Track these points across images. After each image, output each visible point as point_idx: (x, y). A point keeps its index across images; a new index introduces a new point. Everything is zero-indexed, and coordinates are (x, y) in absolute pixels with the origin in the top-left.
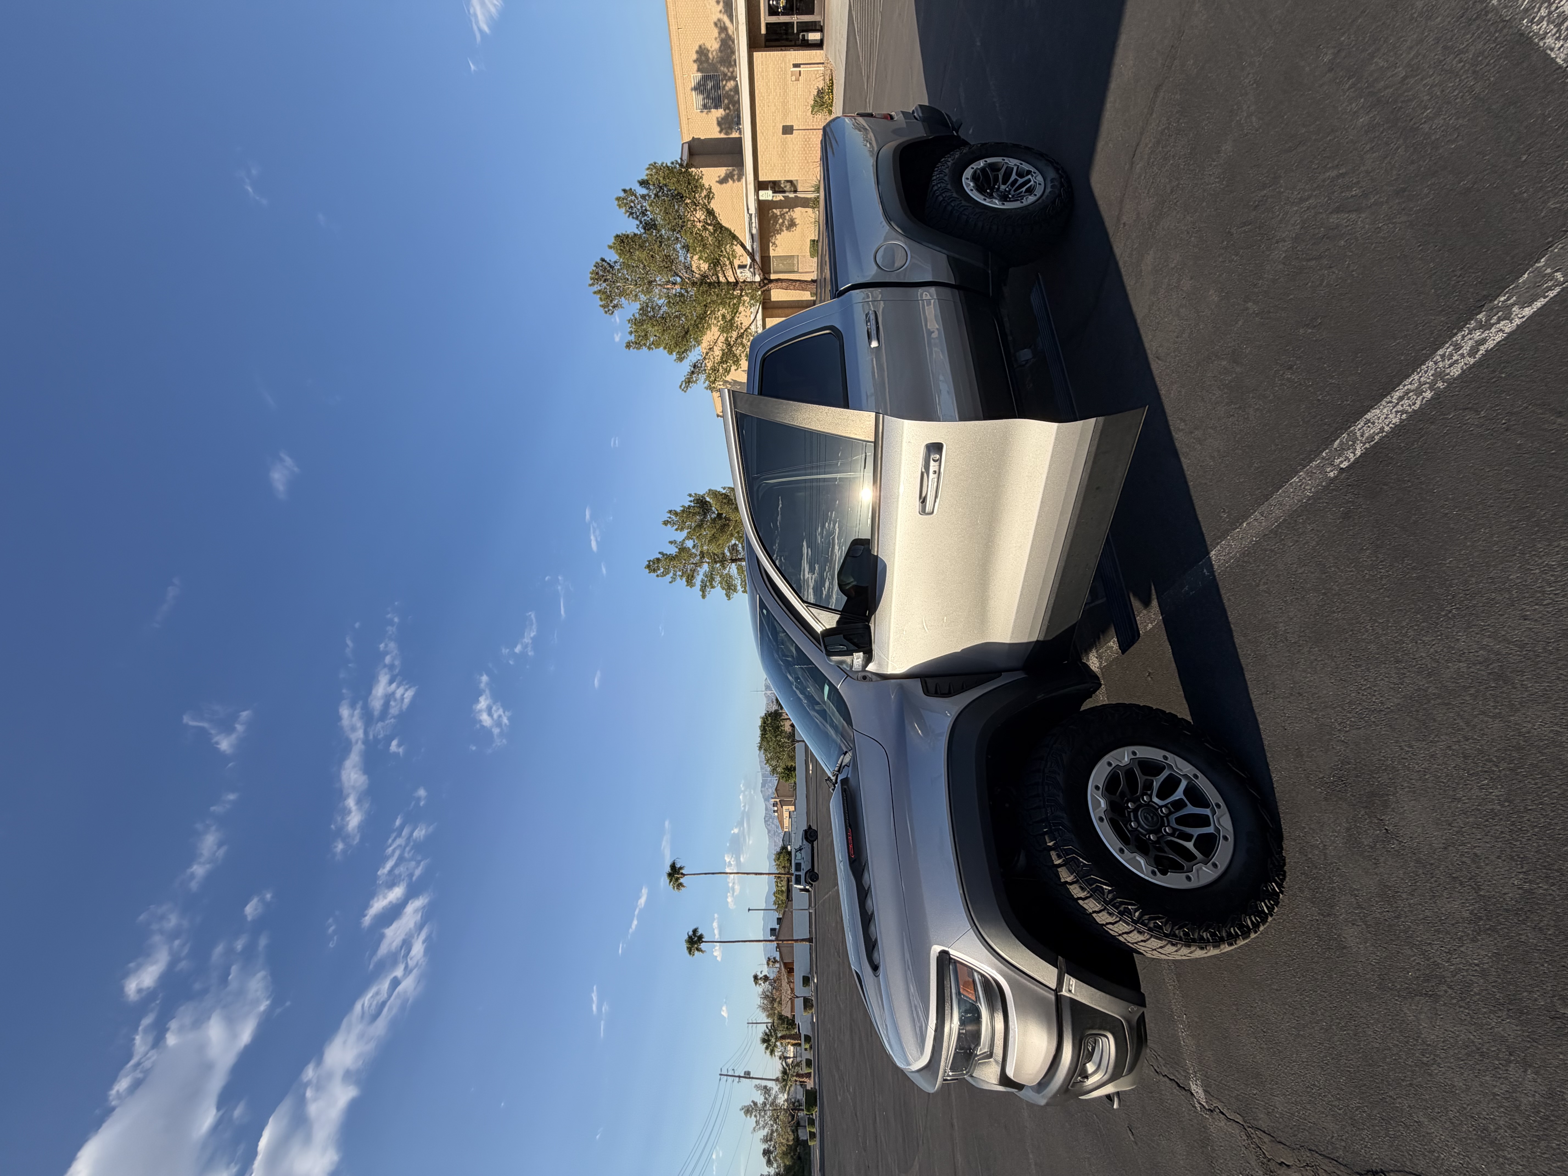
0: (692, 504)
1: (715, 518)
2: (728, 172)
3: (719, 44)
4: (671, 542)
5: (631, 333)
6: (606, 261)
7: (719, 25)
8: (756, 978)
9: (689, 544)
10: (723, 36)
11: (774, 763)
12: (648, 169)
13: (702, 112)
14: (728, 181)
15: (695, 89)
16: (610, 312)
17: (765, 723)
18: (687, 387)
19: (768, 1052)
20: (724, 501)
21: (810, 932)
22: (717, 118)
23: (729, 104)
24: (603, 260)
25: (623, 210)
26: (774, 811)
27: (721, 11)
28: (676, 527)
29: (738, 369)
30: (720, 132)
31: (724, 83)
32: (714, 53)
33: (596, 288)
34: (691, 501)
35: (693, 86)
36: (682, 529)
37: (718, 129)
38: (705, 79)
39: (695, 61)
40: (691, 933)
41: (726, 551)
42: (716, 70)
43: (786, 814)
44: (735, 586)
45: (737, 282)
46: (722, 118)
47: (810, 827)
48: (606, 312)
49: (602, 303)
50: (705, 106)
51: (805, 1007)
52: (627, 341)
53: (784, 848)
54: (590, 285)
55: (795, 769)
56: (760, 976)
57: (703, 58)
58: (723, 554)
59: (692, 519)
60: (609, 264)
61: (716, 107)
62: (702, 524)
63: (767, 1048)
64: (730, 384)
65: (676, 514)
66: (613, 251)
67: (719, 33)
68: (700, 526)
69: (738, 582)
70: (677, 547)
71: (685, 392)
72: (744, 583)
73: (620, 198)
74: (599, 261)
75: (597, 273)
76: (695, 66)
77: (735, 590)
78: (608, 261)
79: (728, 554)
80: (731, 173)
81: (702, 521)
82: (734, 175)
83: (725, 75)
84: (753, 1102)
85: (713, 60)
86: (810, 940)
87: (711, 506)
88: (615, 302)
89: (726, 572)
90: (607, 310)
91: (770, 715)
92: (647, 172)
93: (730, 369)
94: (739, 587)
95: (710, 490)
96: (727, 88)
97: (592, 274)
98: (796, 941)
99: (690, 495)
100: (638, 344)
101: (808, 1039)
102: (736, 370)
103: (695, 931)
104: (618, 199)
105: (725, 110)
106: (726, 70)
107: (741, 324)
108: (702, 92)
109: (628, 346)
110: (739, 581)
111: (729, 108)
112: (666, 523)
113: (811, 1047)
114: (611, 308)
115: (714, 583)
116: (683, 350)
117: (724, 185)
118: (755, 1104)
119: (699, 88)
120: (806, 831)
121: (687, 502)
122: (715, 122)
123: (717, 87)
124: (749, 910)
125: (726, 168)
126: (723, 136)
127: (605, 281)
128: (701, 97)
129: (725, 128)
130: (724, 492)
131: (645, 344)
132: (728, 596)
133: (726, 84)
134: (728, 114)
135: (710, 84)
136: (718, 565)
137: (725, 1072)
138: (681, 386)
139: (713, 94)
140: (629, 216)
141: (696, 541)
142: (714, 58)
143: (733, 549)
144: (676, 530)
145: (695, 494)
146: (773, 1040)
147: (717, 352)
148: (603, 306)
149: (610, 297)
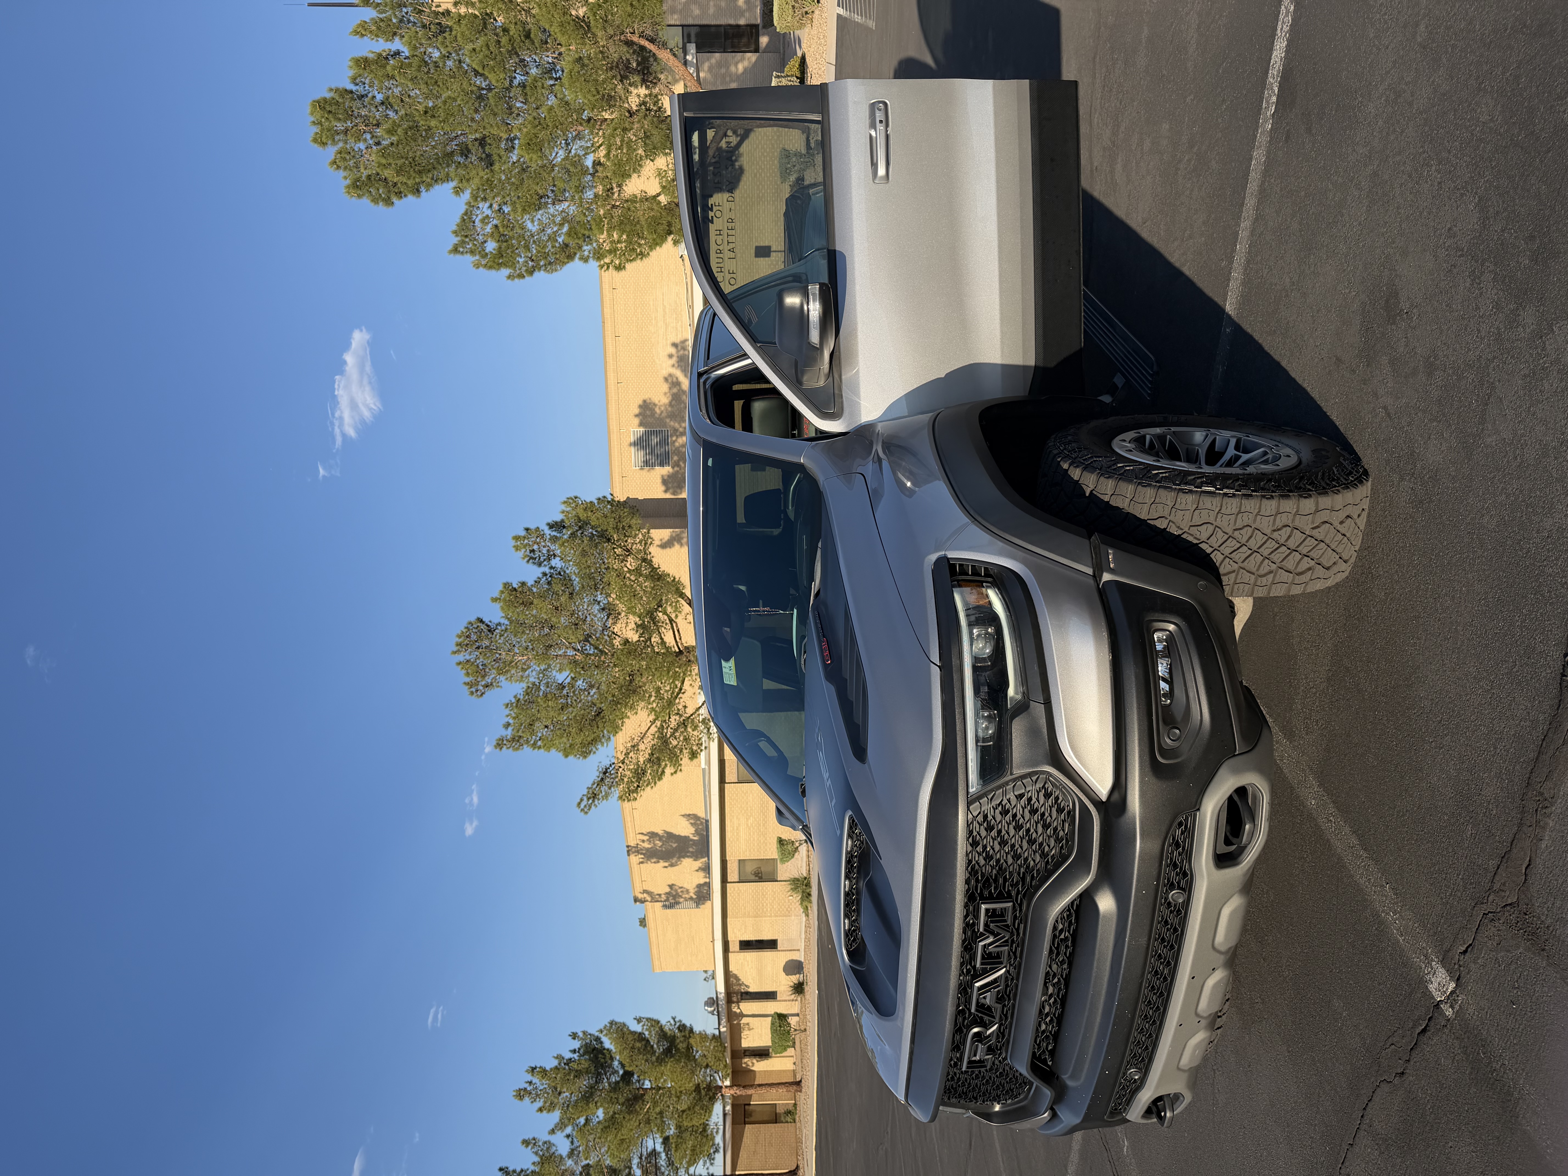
0: (576, 1056)
1: (617, 1083)
2: (674, 535)
3: (670, 398)
4: (526, 1143)
5: (507, 725)
7: (670, 381)
9: (562, 1146)
10: (675, 390)
12: (565, 502)
13: (641, 469)
14: (673, 545)
15: (634, 444)
16: (479, 693)
18: (590, 807)
20: (638, 1045)
22: (662, 476)
23: (679, 461)
24: (481, 621)
25: (521, 553)
27: (673, 366)
28: (539, 1104)
29: (675, 772)
30: (666, 491)
31: (674, 438)
32: (662, 408)
33: (463, 657)
34: (574, 1051)
35: (632, 440)
36: (551, 1107)
37: (663, 488)
38: (648, 434)
39: (636, 416)
42: (665, 425)
45: (681, 652)
46: (668, 476)
48: (472, 693)
49: (468, 680)
50: (646, 463)
52: (498, 737)
54: (455, 653)
57: (648, 413)
59: (574, 1083)
60: (488, 626)
61: (662, 464)
62: (592, 1094)
64: (660, 840)
65: (544, 1072)
66: (497, 606)
67: (670, 388)
68: (588, 1097)
70: (536, 1153)
71: (586, 813)
73: (519, 537)
74: (472, 618)
75: (467, 638)
76: (636, 421)
78: (487, 621)
80: (677, 535)
81: (592, 1088)
82: (682, 538)
83: (676, 430)
85: (661, 414)
87: (612, 1059)
88: (488, 680)
90: (474, 690)
92: (563, 507)
93: (663, 772)
95: (612, 1023)
96: (677, 444)
97: (460, 637)
99: (574, 1036)
100: (516, 741)
102: (672, 774)
104: (516, 538)
105: (673, 468)
106: (677, 425)
107: (685, 707)
108: (643, 448)
109: (500, 745)
111: (678, 466)
112: (521, 1094)
114: (481, 688)
116: (589, 739)
117: (668, 549)
119: (640, 443)
121: (567, 1048)
122: (659, 481)
123: (664, 442)
125: (671, 530)
126: (668, 496)
127: (478, 648)
128: (641, 453)
129: (673, 487)
131: (527, 742)
133: (676, 440)
134: (678, 471)
135: (655, 440)
138: (579, 804)
139: (658, 451)
140: (528, 561)
141: (576, 1144)
142: (662, 412)
144: (540, 1110)
145: (584, 1033)
147: (646, 747)
148: (470, 685)
149: (481, 671)
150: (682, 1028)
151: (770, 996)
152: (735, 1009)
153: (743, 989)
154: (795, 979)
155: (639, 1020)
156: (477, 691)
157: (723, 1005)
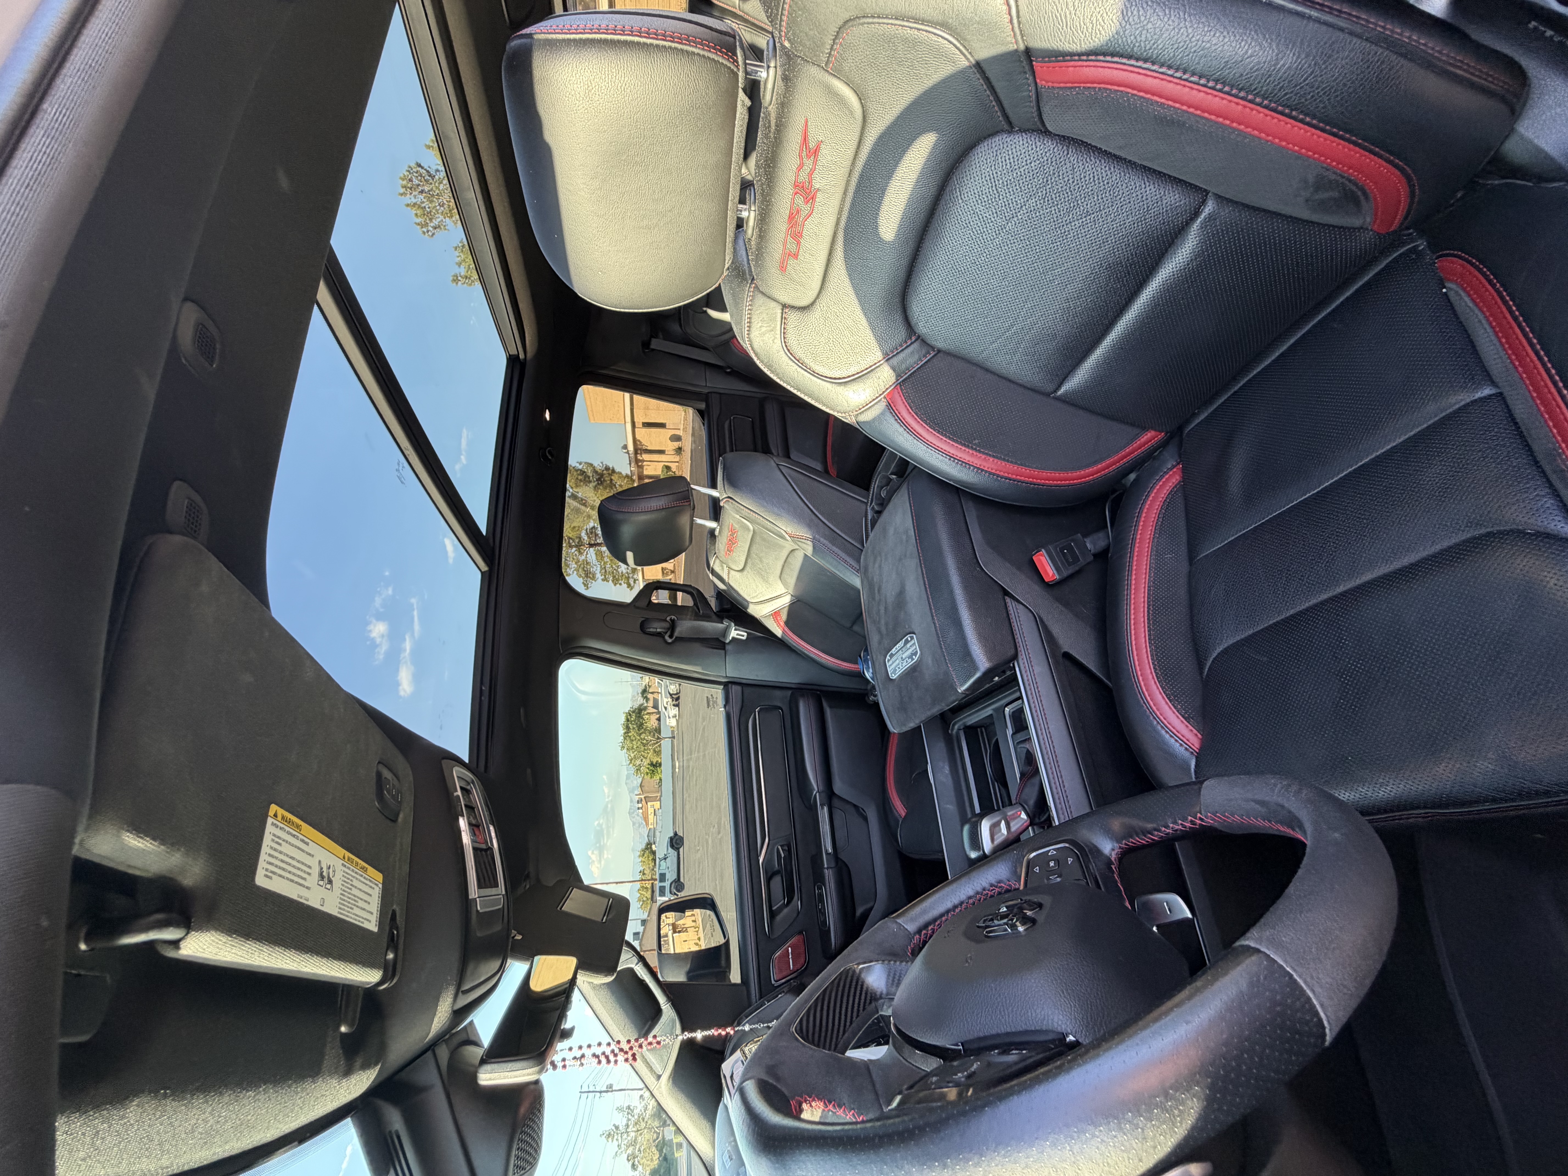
5: (458, 264)
6: (422, 168)
11: (638, 762)
16: (430, 233)
17: (628, 720)
20: (580, 477)
24: (419, 165)
26: (638, 808)
33: (410, 199)
41: (583, 534)
43: (651, 811)
44: (594, 575)
47: (676, 834)
49: (419, 220)
52: (453, 273)
53: (649, 845)
54: (402, 194)
55: (660, 765)
58: (580, 538)
60: (428, 171)
66: (433, 156)
69: (597, 570)
74: (413, 165)
75: (411, 180)
77: (594, 578)
78: (425, 167)
79: (586, 538)
84: (614, 1125)
89: (583, 557)
90: (425, 229)
91: (633, 712)
94: (598, 575)
97: (404, 179)
100: (468, 278)
109: (456, 280)
110: (599, 568)
114: (431, 228)
118: (617, 1128)
120: (671, 839)
127: (422, 192)
130: (580, 467)
136: (574, 549)
143: (592, 533)
148: (421, 225)
149: (429, 215)
150: (607, 468)
151: (661, 452)
152: (639, 457)
153: (644, 447)
154: (676, 444)
155: (580, 464)
156: (428, 231)
157: (632, 456)
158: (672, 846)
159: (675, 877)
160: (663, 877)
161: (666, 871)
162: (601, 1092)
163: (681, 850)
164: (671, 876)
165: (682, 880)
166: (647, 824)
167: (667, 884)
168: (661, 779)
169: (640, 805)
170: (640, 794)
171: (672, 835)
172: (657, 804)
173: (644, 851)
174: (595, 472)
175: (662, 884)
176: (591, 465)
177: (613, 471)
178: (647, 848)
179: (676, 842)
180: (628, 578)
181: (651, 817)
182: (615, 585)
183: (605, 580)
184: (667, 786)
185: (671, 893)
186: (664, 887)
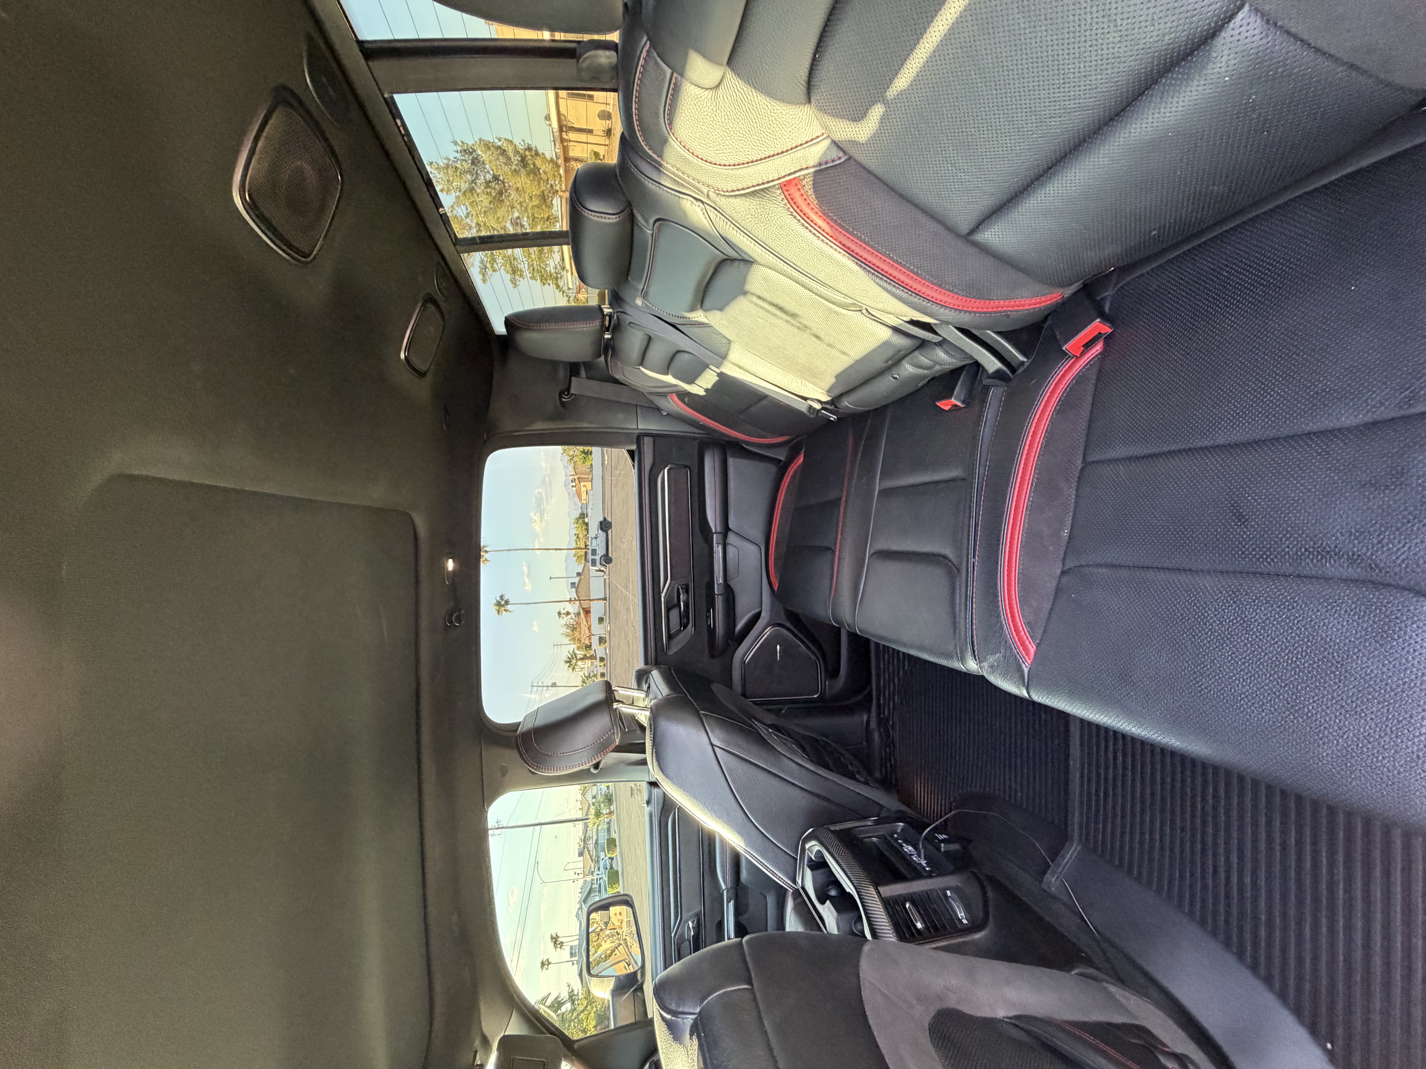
8: (559, 613)
19: (571, 669)
21: (605, 594)
26: (573, 486)
40: (498, 598)
43: (583, 489)
47: (605, 519)
51: (600, 642)
53: (583, 516)
56: (563, 612)
63: (569, 666)
72: (531, 268)
81: (474, 181)
86: (605, 599)
87: (484, 162)
98: (593, 600)
99: (456, 143)
101: (602, 659)
103: (502, 597)
110: (526, 266)
113: (604, 665)
115: (495, 265)
120: (601, 523)
124: (551, 578)
130: (500, 144)
132: (514, 282)
137: (535, 684)
141: (469, 209)
146: (574, 661)
150: (529, 149)
151: (590, 131)
152: (564, 136)
153: (570, 124)
155: (500, 140)
157: (557, 134)
158: (602, 529)
159: (604, 552)
160: (594, 552)
161: (597, 548)
162: (547, 687)
163: (610, 532)
164: (601, 552)
165: (610, 555)
166: (580, 499)
167: (598, 558)
168: (591, 465)
169: (574, 484)
170: (573, 475)
171: (602, 519)
172: (588, 484)
173: (578, 519)
174: (517, 152)
175: (594, 557)
176: (511, 142)
177: (537, 154)
178: (580, 518)
179: (605, 526)
180: (557, 278)
181: (584, 495)
182: (544, 284)
183: (533, 278)
184: (597, 471)
185: (601, 564)
186: (595, 560)
